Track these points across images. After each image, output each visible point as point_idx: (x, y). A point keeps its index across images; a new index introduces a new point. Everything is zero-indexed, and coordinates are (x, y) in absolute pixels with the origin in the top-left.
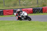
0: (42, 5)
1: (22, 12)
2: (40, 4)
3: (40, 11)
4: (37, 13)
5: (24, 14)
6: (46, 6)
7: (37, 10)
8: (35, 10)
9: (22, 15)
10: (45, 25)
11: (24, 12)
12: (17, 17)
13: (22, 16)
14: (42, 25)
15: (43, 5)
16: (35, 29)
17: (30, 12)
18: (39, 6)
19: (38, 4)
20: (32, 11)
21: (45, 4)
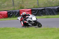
0: (19, 7)
1: (29, 15)
2: (16, 6)
3: (16, 15)
4: (13, 17)
6: (24, 8)
7: (13, 14)
8: (11, 13)
10: (23, 32)
14: (20, 32)
15: (21, 7)
16: (11, 37)
17: (4, 16)
18: (16, 8)
19: (14, 6)
20: (6, 15)
21: (22, 6)
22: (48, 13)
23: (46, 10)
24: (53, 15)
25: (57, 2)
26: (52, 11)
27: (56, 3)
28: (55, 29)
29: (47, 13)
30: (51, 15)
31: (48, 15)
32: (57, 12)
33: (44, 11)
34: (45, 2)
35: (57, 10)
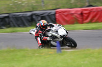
5: (57, 32)
9: (52, 35)
11: (56, 27)
12: (39, 39)
13: (54, 37)
22: (14, 22)
23: (11, 19)
24: (23, 27)
25: (30, 5)
26: (21, 20)
27: (28, 6)
28: (27, 50)
29: (13, 24)
30: (19, 26)
31: (14, 26)
32: (30, 22)
33: (7, 19)
34: (8, 5)
35: (29, 18)
